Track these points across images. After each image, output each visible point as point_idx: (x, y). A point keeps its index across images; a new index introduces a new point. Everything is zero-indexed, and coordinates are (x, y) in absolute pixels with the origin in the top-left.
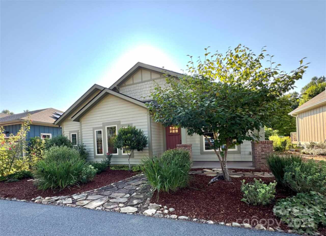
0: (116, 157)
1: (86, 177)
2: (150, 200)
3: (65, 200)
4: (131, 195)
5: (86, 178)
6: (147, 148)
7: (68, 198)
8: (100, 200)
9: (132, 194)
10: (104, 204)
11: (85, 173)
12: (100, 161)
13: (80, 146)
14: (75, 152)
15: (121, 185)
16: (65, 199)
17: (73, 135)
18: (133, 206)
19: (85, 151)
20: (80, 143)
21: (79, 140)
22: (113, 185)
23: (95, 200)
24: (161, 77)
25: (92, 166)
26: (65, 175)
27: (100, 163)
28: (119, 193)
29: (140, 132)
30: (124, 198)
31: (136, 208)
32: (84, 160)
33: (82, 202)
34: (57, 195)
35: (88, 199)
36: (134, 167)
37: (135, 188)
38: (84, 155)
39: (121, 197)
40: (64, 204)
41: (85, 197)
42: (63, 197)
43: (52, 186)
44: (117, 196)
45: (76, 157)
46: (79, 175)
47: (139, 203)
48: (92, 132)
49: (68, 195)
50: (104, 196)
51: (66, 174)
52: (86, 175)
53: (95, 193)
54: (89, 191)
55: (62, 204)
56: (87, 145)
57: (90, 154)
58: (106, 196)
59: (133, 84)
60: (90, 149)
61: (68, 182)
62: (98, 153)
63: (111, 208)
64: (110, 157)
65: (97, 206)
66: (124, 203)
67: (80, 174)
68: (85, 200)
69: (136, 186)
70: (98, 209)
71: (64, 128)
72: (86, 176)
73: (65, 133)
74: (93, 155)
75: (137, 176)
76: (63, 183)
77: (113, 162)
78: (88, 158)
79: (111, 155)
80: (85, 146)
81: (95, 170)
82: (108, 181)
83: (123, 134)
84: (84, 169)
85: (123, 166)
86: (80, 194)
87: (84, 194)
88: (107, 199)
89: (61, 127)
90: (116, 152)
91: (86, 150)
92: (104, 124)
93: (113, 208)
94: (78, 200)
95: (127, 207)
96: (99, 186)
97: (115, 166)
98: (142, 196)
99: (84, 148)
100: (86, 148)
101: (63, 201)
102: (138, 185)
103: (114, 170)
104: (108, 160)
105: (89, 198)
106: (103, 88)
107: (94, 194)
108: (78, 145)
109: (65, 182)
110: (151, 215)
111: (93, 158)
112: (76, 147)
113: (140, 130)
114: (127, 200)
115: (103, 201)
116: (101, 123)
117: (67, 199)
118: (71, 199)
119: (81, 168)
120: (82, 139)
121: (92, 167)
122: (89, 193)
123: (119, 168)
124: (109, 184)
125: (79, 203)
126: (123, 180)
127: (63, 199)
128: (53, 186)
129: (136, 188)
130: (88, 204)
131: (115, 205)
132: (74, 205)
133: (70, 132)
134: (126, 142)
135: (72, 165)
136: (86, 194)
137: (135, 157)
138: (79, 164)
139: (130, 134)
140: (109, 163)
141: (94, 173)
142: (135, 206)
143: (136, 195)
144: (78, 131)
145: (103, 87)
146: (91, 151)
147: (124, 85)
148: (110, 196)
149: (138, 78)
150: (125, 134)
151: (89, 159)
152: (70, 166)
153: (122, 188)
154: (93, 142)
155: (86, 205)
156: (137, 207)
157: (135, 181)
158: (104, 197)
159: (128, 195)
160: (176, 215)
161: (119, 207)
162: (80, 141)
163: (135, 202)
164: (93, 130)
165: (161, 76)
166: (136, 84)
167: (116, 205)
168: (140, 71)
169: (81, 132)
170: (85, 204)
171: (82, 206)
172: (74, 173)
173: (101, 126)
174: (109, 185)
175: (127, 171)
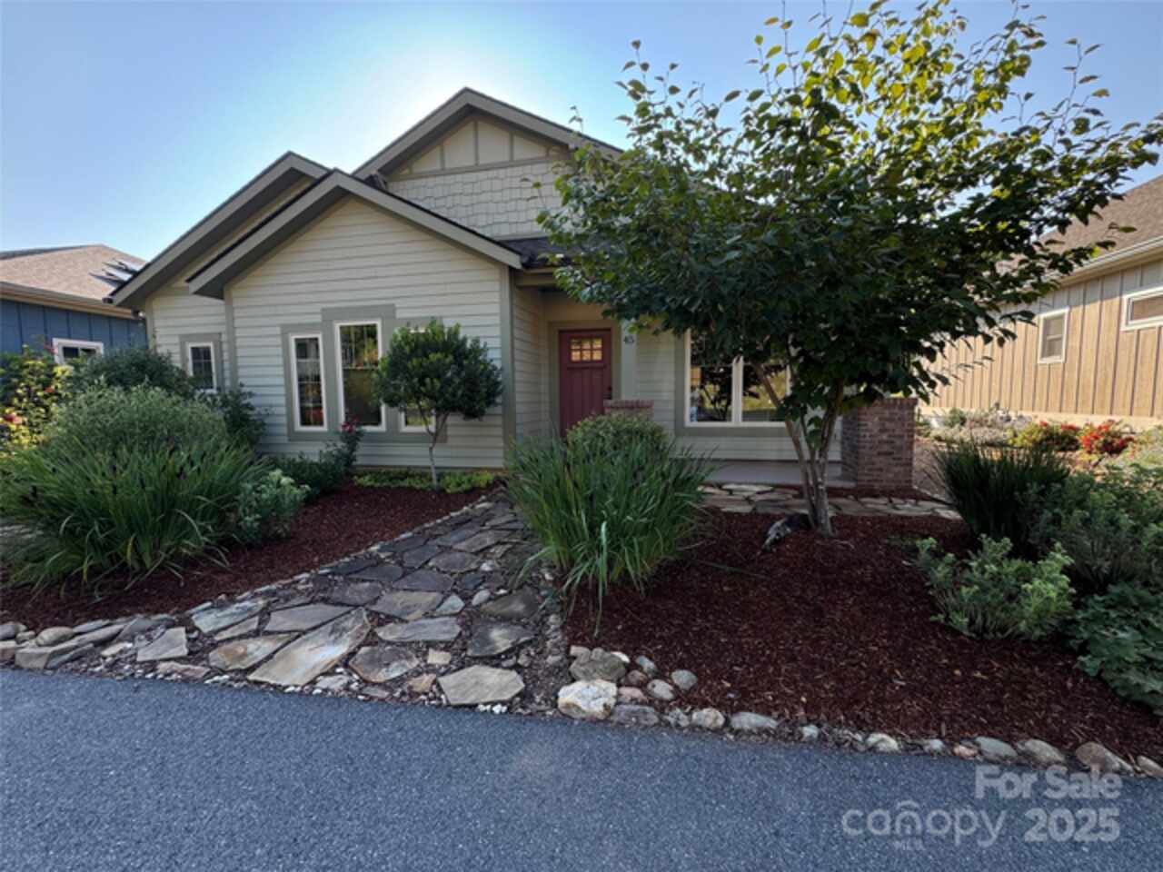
0: (375, 438)
1: (257, 520)
2: (562, 628)
3: (150, 639)
4: (467, 598)
5: (256, 524)
6: (499, 410)
7: (168, 627)
8: (332, 632)
9: (471, 597)
10: (352, 654)
11: (254, 504)
12: (314, 454)
13: (227, 392)
14: (206, 416)
15: (414, 552)
16: (148, 633)
17: (195, 350)
18: (494, 660)
19: (250, 413)
20: (228, 383)
21: (221, 370)
22: (379, 551)
23: (304, 633)
24: (548, 155)
25: (285, 475)
26: (155, 515)
27: (316, 459)
28: (412, 591)
29: (476, 351)
30: (441, 615)
31: (514, 674)
32: (246, 451)
33: (241, 650)
34: (109, 611)
35: (268, 627)
36: (449, 474)
37: (473, 566)
38: (246, 429)
39: (427, 615)
40: (143, 662)
41: (257, 618)
42: (138, 621)
43: (85, 567)
44: (408, 609)
45: (210, 437)
46: (222, 512)
47: (521, 646)
48: (279, 341)
49: (167, 612)
50: (347, 609)
51: (159, 510)
52: (256, 511)
53: (301, 593)
54: (274, 587)
55: (134, 662)
56: (254, 390)
57: (271, 425)
58: (356, 606)
59: (444, 172)
60: (271, 406)
61: (167, 544)
62: (305, 422)
63: (393, 680)
64: (352, 439)
65: (318, 671)
66: (447, 646)
67: (229, 510)
68: (256, 634)
69: (477, 553)
70: (326, 690)
71: (158, 323)
72: (258, 516)
73: (159, 340)
74: (284, 430)
75: (467, 513)
76: (145, 547)
77: (364, 455)
78: (261, 441)
79: (358, 433)
80: (251, 395)
81: (296, 491)
82: (353, 535)
83: (412, 351)
84: (249, 486)
85: (407, 473)
86: (234, 602)
87: (249, 603)
88: (364, 626)
89: (141, 314)
90: (377, 421)
91: (252, 408)
92: (329, 316)
93: (399, 681)
94: (217, 638)
95: (470, 670)
96: (316, 559)
97: (375, 472)
98: (518, 607)
99: (245, 402)
100: (253, 401)
101: (138, 644)
102: (484, 552)
103: (372, 487)
104: (346, 451)
105: (278, 621)
106: (324, 172)
107: (295, 602)
108: (219, 389)
109: (156, 547)
110: (601, 717)
111: (285, 440)
112: (211, 395)
113: (476, 341)
114: (458, 629)
115: (345, 636)
116: (318, 308)
117: (160, 630)
118: (182, 630)
119: (233, 481)
120: (234, 369)
121: (285, 480)
122: (274, 593)
123: (391, 480)
124: (358, 549)
125: (227, 653)
126: (417, 530)
127: (142, 632)
128: (91, 567)
129: (480, 563)
130: (270, 657)
131: (408, 658)
132: (200, 670)
133: (185, 338)
134: (422, 383)
135: (189, 473)
136: (261, 603)
137: (451, 441)
138: (223, 466)
139: (439, 355)
140: (349, 460)
141: (294, 501)
142: (505, 664)
143: (489, 599)
144: (220, 334)
145: (321, 167)
146: (273, 415)
147: (407, 171)
148: (374, 608)
149: (459, 151)
150: (420, 352)
151: (268, 445)
152: (181, 473)
153: (421, 567)
154: (281, 381)
155: (264, 667)
156: (517, 667)
157: (464, 532)
158: (349, 612)
159: (455, 602)
160: (718, 706)
161: (430, 669)
162: (227, 374)
163: (501, 638)
164: (284, 335)
165: (548, 150)
166: (454, 172)
167: (416, 662)
168: (472, 123)
169: (232, 340)
170: (255, 661)
171: (240, 671)
172: (202, 506)
173: (318, 319)
174: (363, 552)
175: (423, 490)
